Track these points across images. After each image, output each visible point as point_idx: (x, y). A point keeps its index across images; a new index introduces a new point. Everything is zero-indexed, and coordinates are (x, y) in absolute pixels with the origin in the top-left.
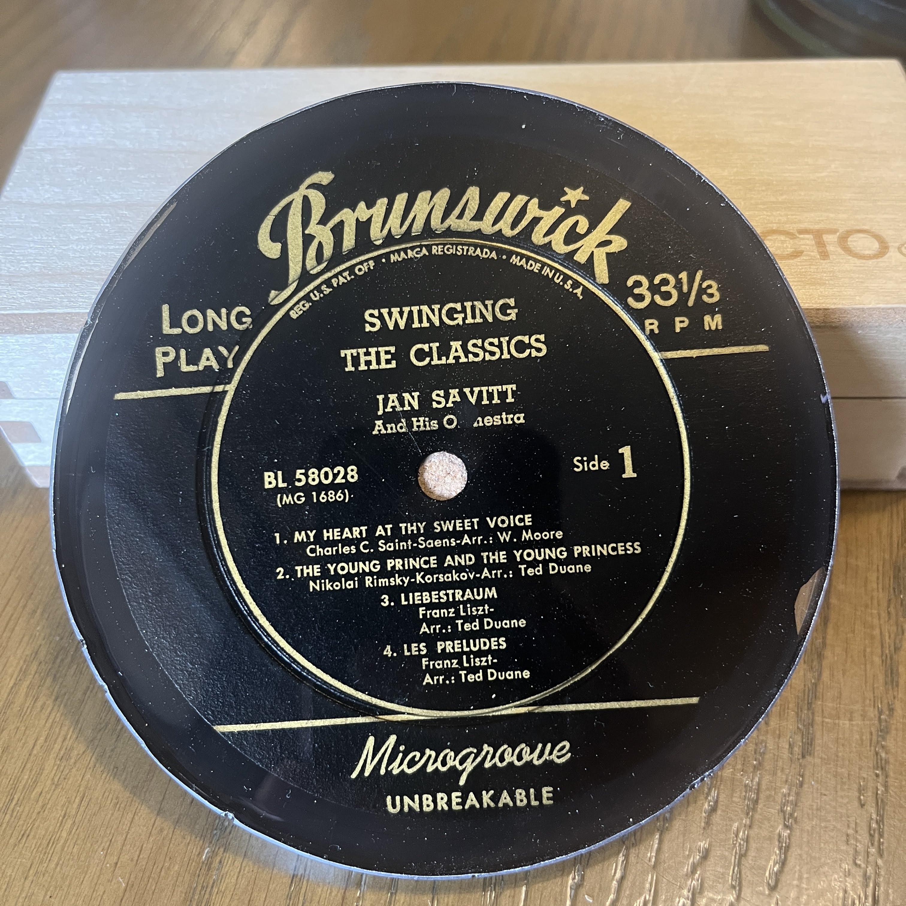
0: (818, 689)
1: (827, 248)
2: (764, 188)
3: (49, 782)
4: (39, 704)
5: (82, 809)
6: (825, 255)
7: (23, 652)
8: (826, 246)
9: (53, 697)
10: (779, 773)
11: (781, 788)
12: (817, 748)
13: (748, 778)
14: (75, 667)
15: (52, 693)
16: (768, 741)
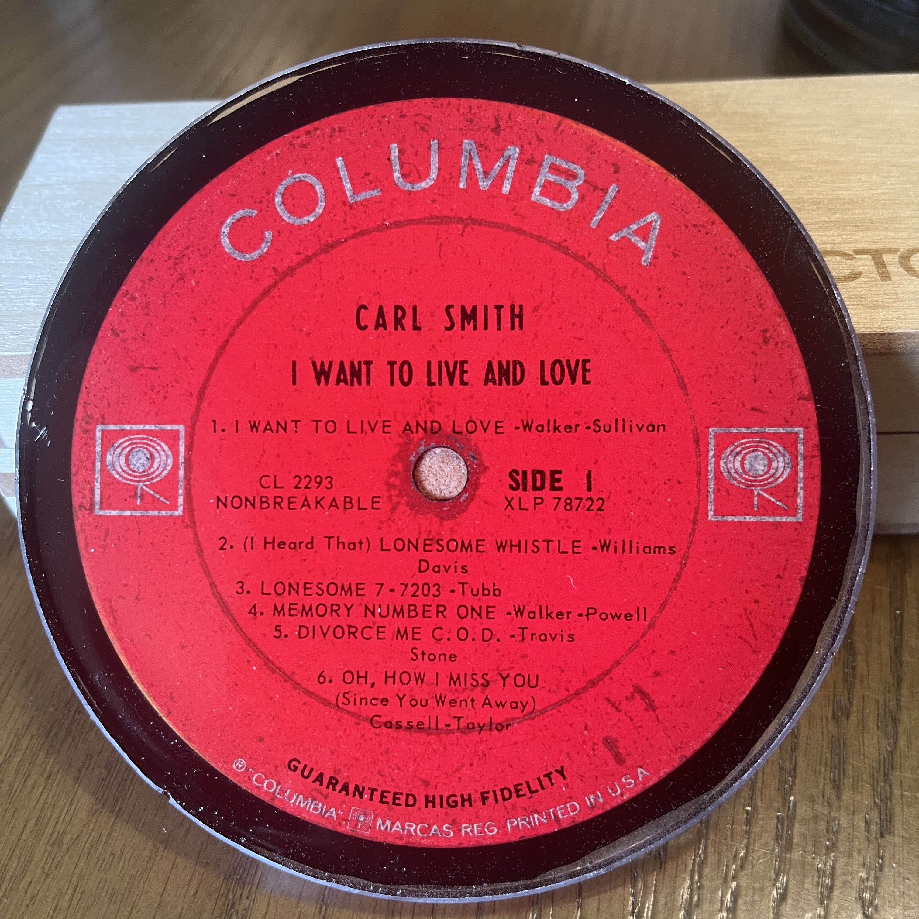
0: (895, 759)
1: (888, 268)
2: (814, 207)
3: (39, 871)
4: (30, 783)
5: (75, 902)
6: (885, 276)
7: (15, 724)
8: (886, 267)
9: (45, 775)
10: (855, 854)
11: (858, 872)
12: (897, 826)
13: (821, 860)
14: (70, 740)
15: (44, 773)
16: (842, 819)
